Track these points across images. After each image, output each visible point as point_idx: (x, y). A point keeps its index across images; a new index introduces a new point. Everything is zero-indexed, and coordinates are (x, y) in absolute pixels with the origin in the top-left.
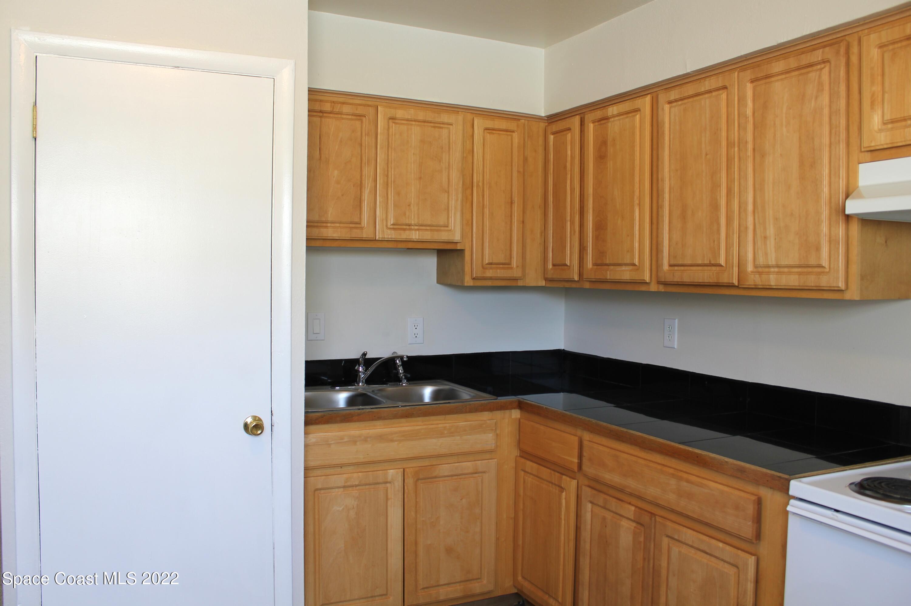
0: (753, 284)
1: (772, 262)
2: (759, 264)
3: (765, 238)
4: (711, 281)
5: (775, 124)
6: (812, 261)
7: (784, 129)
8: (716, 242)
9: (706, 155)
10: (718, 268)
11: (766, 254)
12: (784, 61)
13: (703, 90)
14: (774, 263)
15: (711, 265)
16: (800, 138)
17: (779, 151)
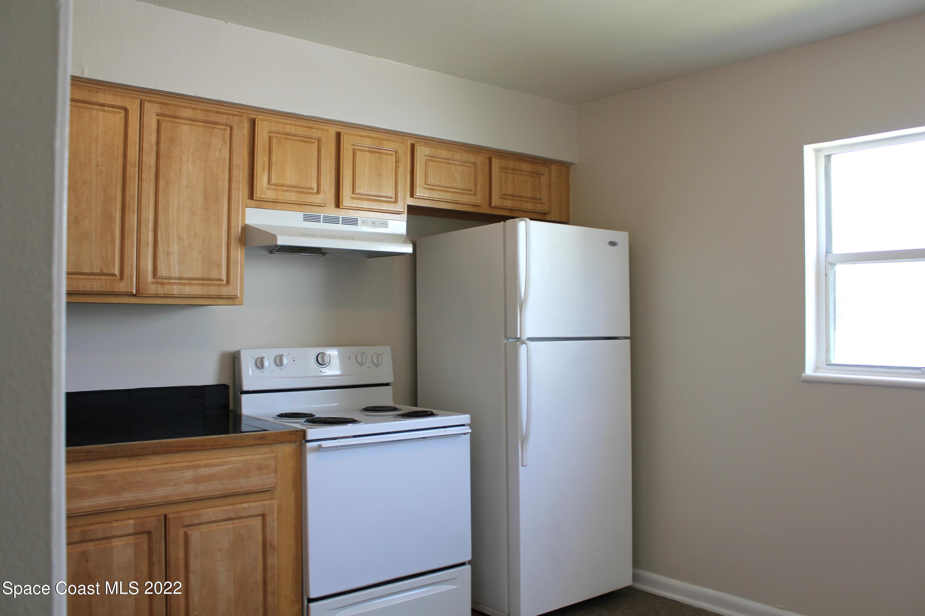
0: (155, 293)
1: (175, 273)
2: (161, 276)
3: (169, 253)
4: (103, 290)
5: (181, 159)
6: (214, 275)
7: (191, 166)
8: (109, 253)
9: (97, 165)
10: (112, 278)
11: (169, 267)
12: (192, 110)
13: (95, 100)
14: (177, 275)
15: (102, 274)
16: (205, 177)
17: (185, 182)
